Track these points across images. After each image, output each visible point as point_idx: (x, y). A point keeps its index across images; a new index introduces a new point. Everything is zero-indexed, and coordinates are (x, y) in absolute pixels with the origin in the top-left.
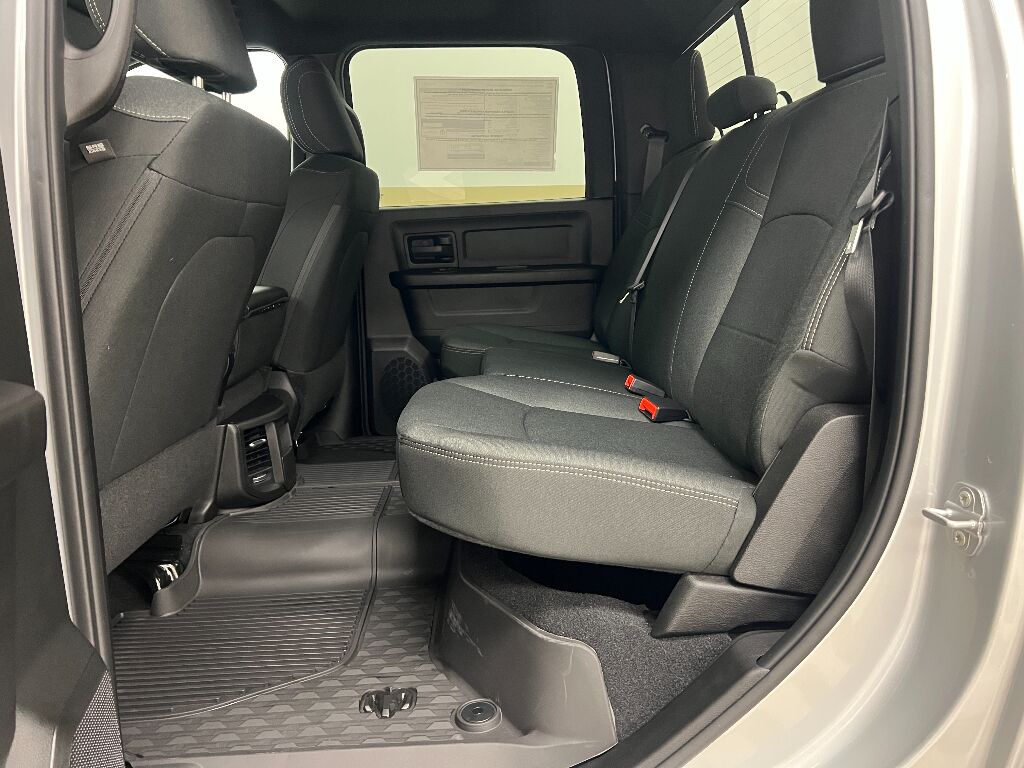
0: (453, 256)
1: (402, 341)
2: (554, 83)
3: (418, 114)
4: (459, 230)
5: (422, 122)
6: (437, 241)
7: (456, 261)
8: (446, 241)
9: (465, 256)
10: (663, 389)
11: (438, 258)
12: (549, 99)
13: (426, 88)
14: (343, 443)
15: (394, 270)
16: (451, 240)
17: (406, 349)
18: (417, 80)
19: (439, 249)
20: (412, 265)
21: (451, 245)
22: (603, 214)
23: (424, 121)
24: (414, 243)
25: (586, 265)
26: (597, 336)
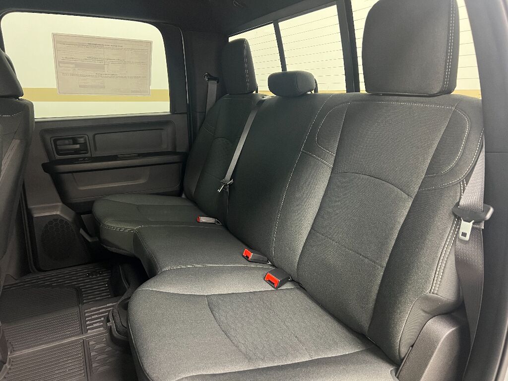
0: (87, 150)
1: (55, 208)
2: (149, 44)
3: (56, 57)
4: (90, 134)
5: (58, 63)
6: (75, 142)
7: (89, 152)
8: (82, 140)
9: (96, 149)
10: (266, 256)
11: (76, 152)
12: (146, 53)
13: (60, 41)
14: (17, 282)
15: (46, 162)
16: (85, 140)
17: (58, 213)
18: (54, 35)
19: (78, 146)
20: (58, 157)
21: (85, 143)
22: (181, 122)
23: (60, 62)
24: (58, 142)
25: (174, 153)
26: (185, 195)
